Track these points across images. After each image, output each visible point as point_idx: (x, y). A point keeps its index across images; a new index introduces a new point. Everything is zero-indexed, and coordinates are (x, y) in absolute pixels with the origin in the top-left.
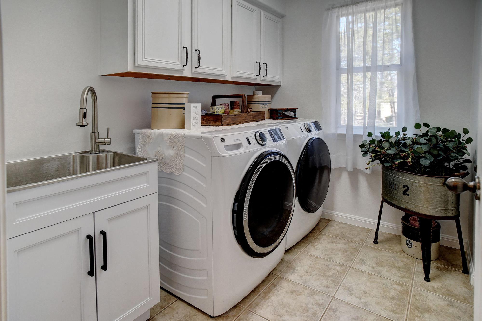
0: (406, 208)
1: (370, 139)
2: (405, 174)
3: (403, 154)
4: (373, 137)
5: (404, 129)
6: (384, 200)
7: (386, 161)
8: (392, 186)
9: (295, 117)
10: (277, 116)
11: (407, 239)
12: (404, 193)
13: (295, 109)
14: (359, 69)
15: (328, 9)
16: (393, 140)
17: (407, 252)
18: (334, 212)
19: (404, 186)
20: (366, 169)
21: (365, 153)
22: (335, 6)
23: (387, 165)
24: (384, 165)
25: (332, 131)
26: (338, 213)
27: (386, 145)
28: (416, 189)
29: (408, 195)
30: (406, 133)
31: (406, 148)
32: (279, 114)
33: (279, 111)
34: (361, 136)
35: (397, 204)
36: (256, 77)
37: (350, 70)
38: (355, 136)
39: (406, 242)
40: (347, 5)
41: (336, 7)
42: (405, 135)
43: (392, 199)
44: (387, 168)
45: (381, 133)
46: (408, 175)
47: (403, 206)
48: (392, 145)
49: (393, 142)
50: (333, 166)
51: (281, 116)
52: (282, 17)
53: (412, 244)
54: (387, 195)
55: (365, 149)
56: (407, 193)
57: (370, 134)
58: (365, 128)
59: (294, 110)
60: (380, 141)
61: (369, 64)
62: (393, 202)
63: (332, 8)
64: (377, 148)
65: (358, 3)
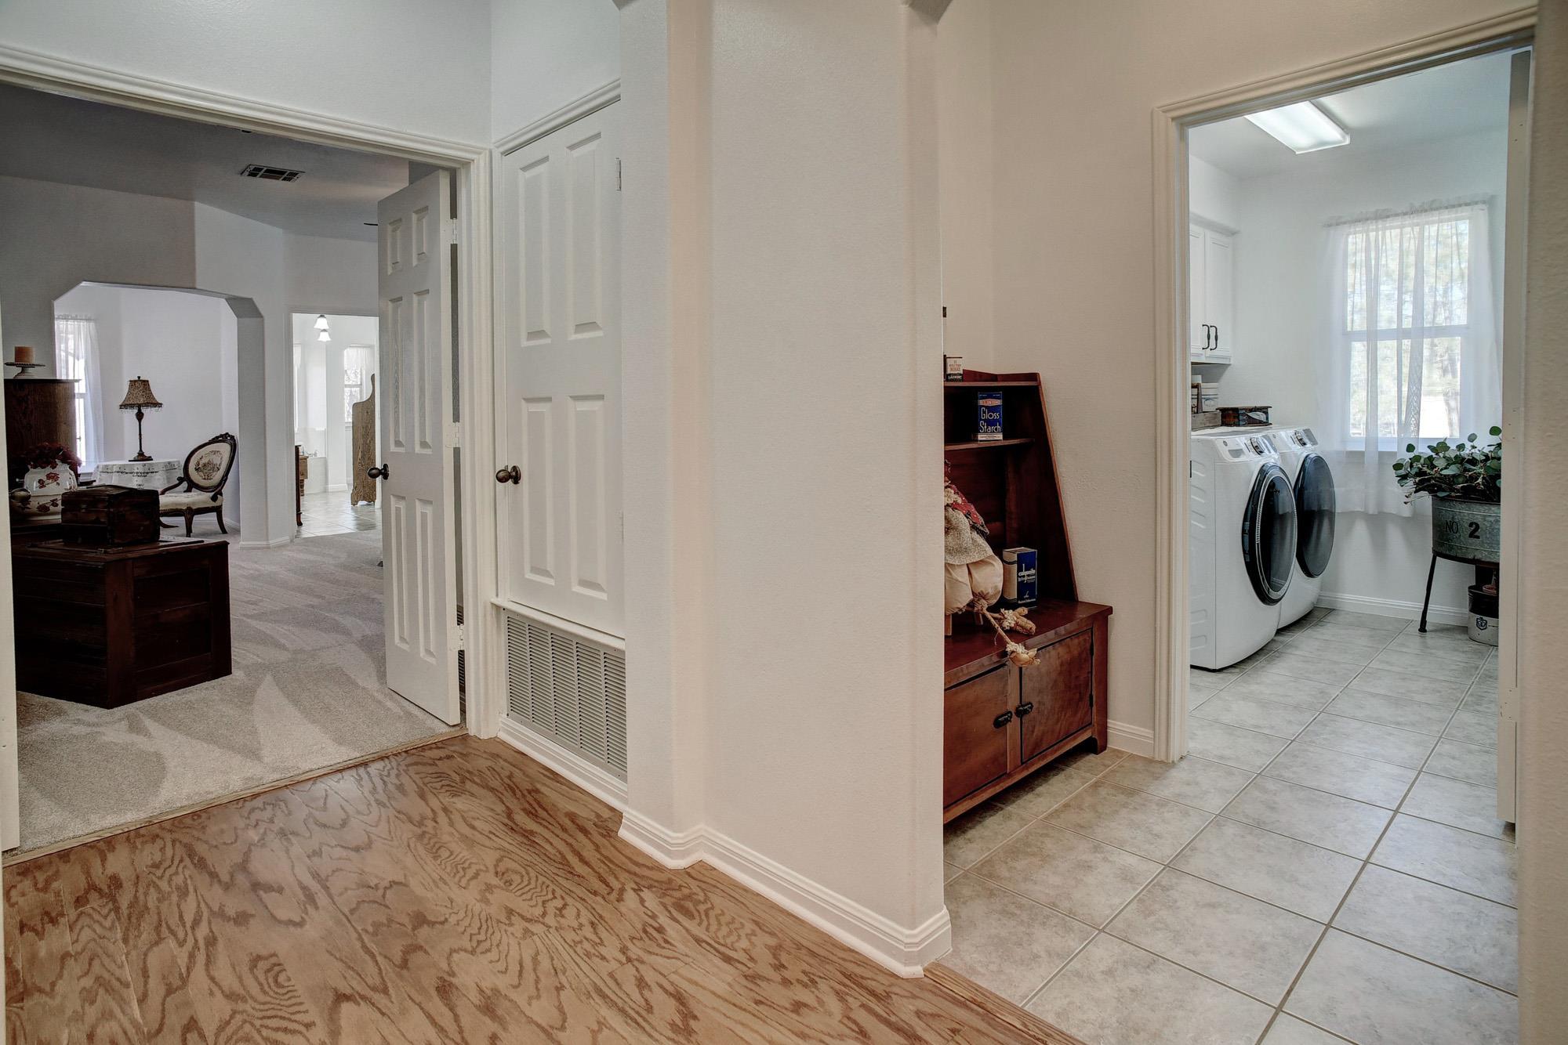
0: (1474, 558)
1: (1411, 455)
2: (1473, 505)
3: (1468, 474)
4: (1416, 453)
5: (1472, 438)
6: (1437, 554)
7: (1441, 489)
8: (1451, 528)
9: (1266, 423)
10: (1236, 420)
11: (1479, 616)
12: (1472, 535)
13: (1267, 408)
14: (1388, 334)
15: (1330, 226)
16: (1451, 454)
17: (1478, 638)
18: (1340, 595)
19: (1471, 525)
20: (1405, 503)
21: (1404, 477)
22: (1343, 220)
23: (1441, 494)
24: (1436, 496)
25: (1336, 446)
26: (1347, 596)
27: (1440, 463)
28: (1491, 526)
29: (1478, 537)
30: (1475, 443)
31: (1474, 465)
32: (1241, 417)
33: (1240, 412)
34: (1393, 454)
35: (1459, 555)
36: (1201, 351)
37: (1372, 336)
38: (1381, 454)
39: (1477, 622)
40: (1367, 219)
41: (1345, 223)
42: (1474, 447)
43: (1451, 548)
44: (1443, 499)
45: (1429, 447)
46: (1477, 507)
47: (1471, 557)
48: (1450, 462)
49: (1453, 457)
50: (1338, 509)
51: (1244, 420)
52: (1233, 233)
53: (1486, 624)
54: (1442, 545)
55: (1402, 472)
56: (1476, 534)
57: (1410, 448)
58: (1400, 440)
59: (1264, 410)
60: (1430, 458)
61: (1407, 324)
62: (1452, 553)
63: (1337, 224)
64: (1425, 469)
65: (1388, 217)
